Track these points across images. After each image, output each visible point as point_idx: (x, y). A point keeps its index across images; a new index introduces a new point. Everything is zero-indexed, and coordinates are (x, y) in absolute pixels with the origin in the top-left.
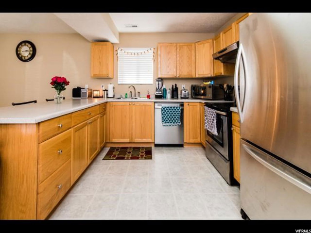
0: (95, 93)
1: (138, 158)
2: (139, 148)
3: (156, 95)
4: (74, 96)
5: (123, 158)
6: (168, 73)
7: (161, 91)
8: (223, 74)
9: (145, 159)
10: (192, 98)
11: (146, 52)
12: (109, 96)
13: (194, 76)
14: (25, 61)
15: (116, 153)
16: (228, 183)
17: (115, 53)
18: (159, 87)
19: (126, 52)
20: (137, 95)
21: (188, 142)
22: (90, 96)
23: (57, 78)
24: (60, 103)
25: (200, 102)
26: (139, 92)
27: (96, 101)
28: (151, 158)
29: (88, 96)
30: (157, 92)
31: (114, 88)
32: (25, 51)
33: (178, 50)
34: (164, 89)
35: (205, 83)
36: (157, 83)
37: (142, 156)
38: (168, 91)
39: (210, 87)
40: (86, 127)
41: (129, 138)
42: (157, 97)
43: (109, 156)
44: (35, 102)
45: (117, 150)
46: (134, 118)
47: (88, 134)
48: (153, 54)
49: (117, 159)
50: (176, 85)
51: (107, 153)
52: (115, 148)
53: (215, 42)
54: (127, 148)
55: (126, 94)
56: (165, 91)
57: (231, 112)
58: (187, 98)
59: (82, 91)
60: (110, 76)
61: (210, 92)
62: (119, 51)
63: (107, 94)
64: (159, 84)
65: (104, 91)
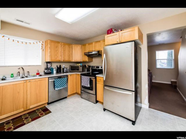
1: (39, 117)
2: (34, 111)
5: (23, 125)
6: (56, 59)
8: (87, 61)
9: (46, 115)
10: (70, 72)
11: (35, 43)
13: (71, 61)
15: (9, 126)
16: (94, 103)
18: (47, 67)
19: (11, 39)
20: (26, 74)
21: (70, 94)
25: (76, 74)
26: (28, 72)
28: (50, 112)
30: (46, 70)
33: (63, 46)
35: (78, 64)
37: (42, 114)
38: (54, 70)
39: (81, 66)
41: (23, 108)
45: (8, 123)
48: (41, 45)
49: (16, 128)
50: (60, 66)
53: (83, 46)
54: (20, 116)
55: (12, 75)
56: (52, 69)
57: (96, 77)
58: (68, 72)
61: (81, 69)
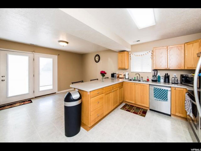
0: (120, 76)
1: (137, 114)
2: (140, 108)
3: (152, 80)
4: (112, 77)
5: (129, 111)
6: (161, 66)
7: (156, 77)
9: (141, 115)
11: (147, 53)
12: (126, 78)
13: (183, 68)
14: (97, 62)
15: (127, 107)
17: (129, 56)
18: (155, 74)
19: (135, 55)
20: (141, 79)
21: (174, 114)
22: (118, 77)
23: (102, 71)
24: (103, 81)
25: (186, 89)
26: (142, 77)
27: (121, 80)
28: (144, 116)
29: (117, 77)
30: (153, 78)
31: (128, 74)
32: (97, 59)
34: (159, 76)
36: (153, 72)
37: (140, 113)
38: (161, 78)
40: (111, 93)
41: (135, 102)
42: (153, 81)
43: (123, 108)
44: (98, 79)
45: (128, 106)
46: (137, 91)
47: (112, 96)
48: (151, 54)
49: (127, 110)
50: (167, 74)
51: (123, 106)
52: (128, 104)
54: (134, 106)
55: (135, 78)
56: (159, 77)
59: (115, 75)
60: (126, 68)
62: (131, 55)
63: (125, 77)
64: (155, 73)
65: (124, 75)
